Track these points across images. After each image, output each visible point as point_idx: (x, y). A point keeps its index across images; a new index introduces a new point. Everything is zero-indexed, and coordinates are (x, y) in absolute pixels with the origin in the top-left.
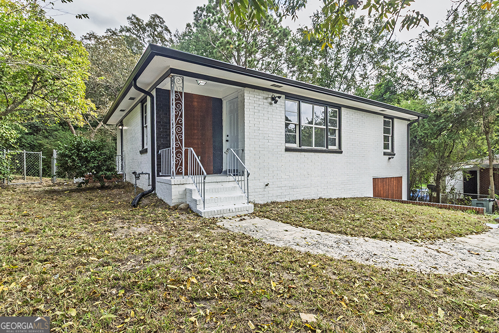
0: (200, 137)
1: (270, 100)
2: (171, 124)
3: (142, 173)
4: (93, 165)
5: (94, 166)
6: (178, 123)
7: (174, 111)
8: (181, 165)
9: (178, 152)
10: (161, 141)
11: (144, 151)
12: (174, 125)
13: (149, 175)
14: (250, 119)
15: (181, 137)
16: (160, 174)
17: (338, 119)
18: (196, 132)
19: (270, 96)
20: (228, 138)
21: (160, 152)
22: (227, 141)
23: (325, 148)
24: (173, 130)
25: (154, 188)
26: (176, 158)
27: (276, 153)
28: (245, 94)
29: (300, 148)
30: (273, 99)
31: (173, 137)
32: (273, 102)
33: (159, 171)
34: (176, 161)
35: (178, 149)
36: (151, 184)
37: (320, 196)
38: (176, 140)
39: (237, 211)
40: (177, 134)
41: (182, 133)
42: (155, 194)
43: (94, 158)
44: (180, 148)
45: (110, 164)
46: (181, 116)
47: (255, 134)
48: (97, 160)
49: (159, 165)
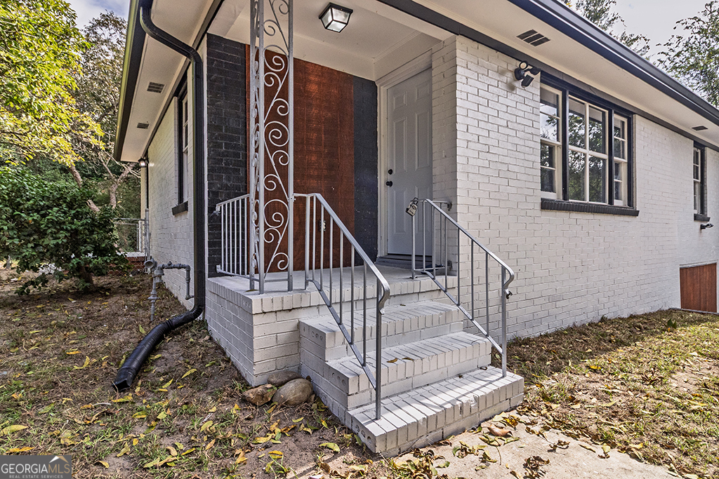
0: (325, 172)
1: (509, 77)
2: (252, 121)
3: (170, 266)
4: (55, 242)
5: (57, 245)
6: (272, 115)
7: (262, 75)
8: (284, 248)
9: (275, 209)
10: (220, 178)
11: (180, 209)
12: (262, 121)
13: (188, 271)
14: (469, 121)
15: (285, 159)
16: (219, 269)
17: (626, 141)
18: (314, 158)
19: (512, 68)
20: (390, 178)
21: (218, 209)
22: (389, 184)
23: (607, 204)
24: (258, 136)
25: (200, 307)
26: (266, 227)
27: (523, 213)
28: (459, 53)
29: (565, 202)
30: (518, 74)
31: (257, 161)
32: (518, 84)
33: (214, 262)
34: (267, 237)
35: (275, 195)
36: (192, 293)
37: (602, 313)
38: (268, 169)
39: (482, 406)
40: (272, 149)
41: (286, 149)
42: (204, 324)
43: (58, 224)
44: (280, 193)
45: (103, 240)
46: (284, 94)
47: (480, 162)
48: (67, 230)
49: (215, 244)
